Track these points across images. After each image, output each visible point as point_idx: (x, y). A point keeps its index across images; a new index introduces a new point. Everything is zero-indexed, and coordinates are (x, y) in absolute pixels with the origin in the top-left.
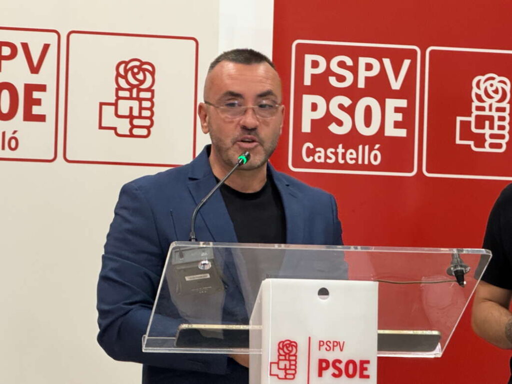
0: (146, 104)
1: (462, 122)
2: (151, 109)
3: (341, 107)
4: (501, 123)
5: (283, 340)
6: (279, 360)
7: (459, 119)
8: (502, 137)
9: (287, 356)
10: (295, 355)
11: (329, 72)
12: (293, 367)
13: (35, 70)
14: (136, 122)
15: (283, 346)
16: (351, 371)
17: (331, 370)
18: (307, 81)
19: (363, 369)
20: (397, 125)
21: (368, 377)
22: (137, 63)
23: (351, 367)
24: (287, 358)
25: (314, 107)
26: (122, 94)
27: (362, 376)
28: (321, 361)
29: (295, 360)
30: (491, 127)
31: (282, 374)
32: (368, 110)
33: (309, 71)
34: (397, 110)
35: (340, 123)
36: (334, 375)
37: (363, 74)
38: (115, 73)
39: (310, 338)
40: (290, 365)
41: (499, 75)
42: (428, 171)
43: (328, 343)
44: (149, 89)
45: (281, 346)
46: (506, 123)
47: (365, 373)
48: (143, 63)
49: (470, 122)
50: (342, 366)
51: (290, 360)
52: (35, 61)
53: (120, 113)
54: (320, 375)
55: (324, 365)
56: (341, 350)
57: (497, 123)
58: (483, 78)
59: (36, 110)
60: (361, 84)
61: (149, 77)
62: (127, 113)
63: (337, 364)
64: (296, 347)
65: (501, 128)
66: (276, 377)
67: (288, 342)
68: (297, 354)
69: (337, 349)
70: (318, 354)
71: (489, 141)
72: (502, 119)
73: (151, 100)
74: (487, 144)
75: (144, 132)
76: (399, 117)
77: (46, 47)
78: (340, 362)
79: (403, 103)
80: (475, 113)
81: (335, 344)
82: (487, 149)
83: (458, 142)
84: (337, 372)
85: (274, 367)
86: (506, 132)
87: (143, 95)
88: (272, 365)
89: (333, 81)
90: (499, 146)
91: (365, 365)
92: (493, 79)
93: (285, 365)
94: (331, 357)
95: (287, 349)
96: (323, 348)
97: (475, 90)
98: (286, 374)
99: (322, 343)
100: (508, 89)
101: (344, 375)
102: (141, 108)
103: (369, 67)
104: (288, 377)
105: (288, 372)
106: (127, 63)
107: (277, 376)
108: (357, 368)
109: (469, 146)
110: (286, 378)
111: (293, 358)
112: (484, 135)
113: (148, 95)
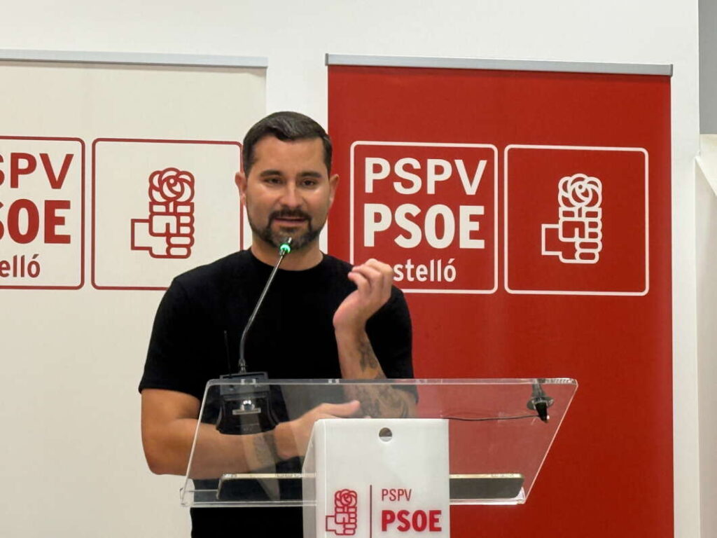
0: (186, 220)
1: (547, 229)
2: (190, 225)
3: (408, 216)
4: (593, 230)
5: (341, 490)
6: (336, 512)
7: (544, 227)
8: (594, 246)
9: (346, 508)
10: (354, 507)
11: (393, 177)
12: (352, 521)
13: (56, 184)
14: (174, 240)
15: (341, 497)
16: (420, 524)
17: (397, 523)
18: (369, 188)
19: (434, 520)
20: (474, 235)
21: (439, 529)
22: (174, 173)
23: (420, 518)
24: (346, 510)
25: (378, 217)
26: (156, 208)
27: (433, 529)
28: (385, 513)
29: (355, 513)
30: (582, 235)
31: (340, 529)
32: (440, 220)
33: (370, 177)
34: (473, 218)
35: (408, 235)
36: (400, 529)
37: (432, 178)
38: (148, 185)
39: (371, 486)
40: (350, 518)
41: (589, 176)
42: (511, 287)
43: (393, 492)
44: (188, 203)
45: (338, 496)
46: (598, 230)
47: (436, 525)
48: (180, 173)
49: (557, 230)
50: (409, 518)
51: (349, 513)
52: (57, 174)
53: (155, 231)
54: (384, 528)
55: (389, 517)
56: (408, 499)
57: (588, 230)
58: (570, 179)
59: (59, 230)
60: (431, 190)
61: (187, 188)
62: (163, 231)
63: (404, 516)
64: (356, 497)
65: (593, 235)
66: (334, 533)
67: (346, 492)
68: (357, 505)
69: (403, 498)
70: (381, 505)
71: (579, 251)
72: (593, 225)
73: (190, 214)
74: (577, 255)
75: (183, 251)
76: (475, 226)
77: (69, 158)
78: (407, 513)
79: (479, 210)
80: (562, 219)
81: (401, 492)
82: (578, 260)
83: (544, 252)
84: (403, 525)
85: (331, 521)
86: (598, 240)
87: (181, 209)
88: (329, 519)
89: (398, 187)
90: (591, 256)
91: (436, 516)
92: (582, 179)
93: (344, 519)
94: (396, 507)
95: (345, 500)
96: (387, 498)
97: (561, 193)
98: (345, 529)
99: (385, 492)
100: (599, 190)
101: (412, 529)
102: (179, 225)
103: (439, 170)
104: (347, 532)
105: (348, 526)
106: (161, 173)
107: (335, 531)
108: (428, 520)
109: (558, 256)
110: (344, 534)
111: (352, 510)
112: (573, 244)
113: (186, 209)
